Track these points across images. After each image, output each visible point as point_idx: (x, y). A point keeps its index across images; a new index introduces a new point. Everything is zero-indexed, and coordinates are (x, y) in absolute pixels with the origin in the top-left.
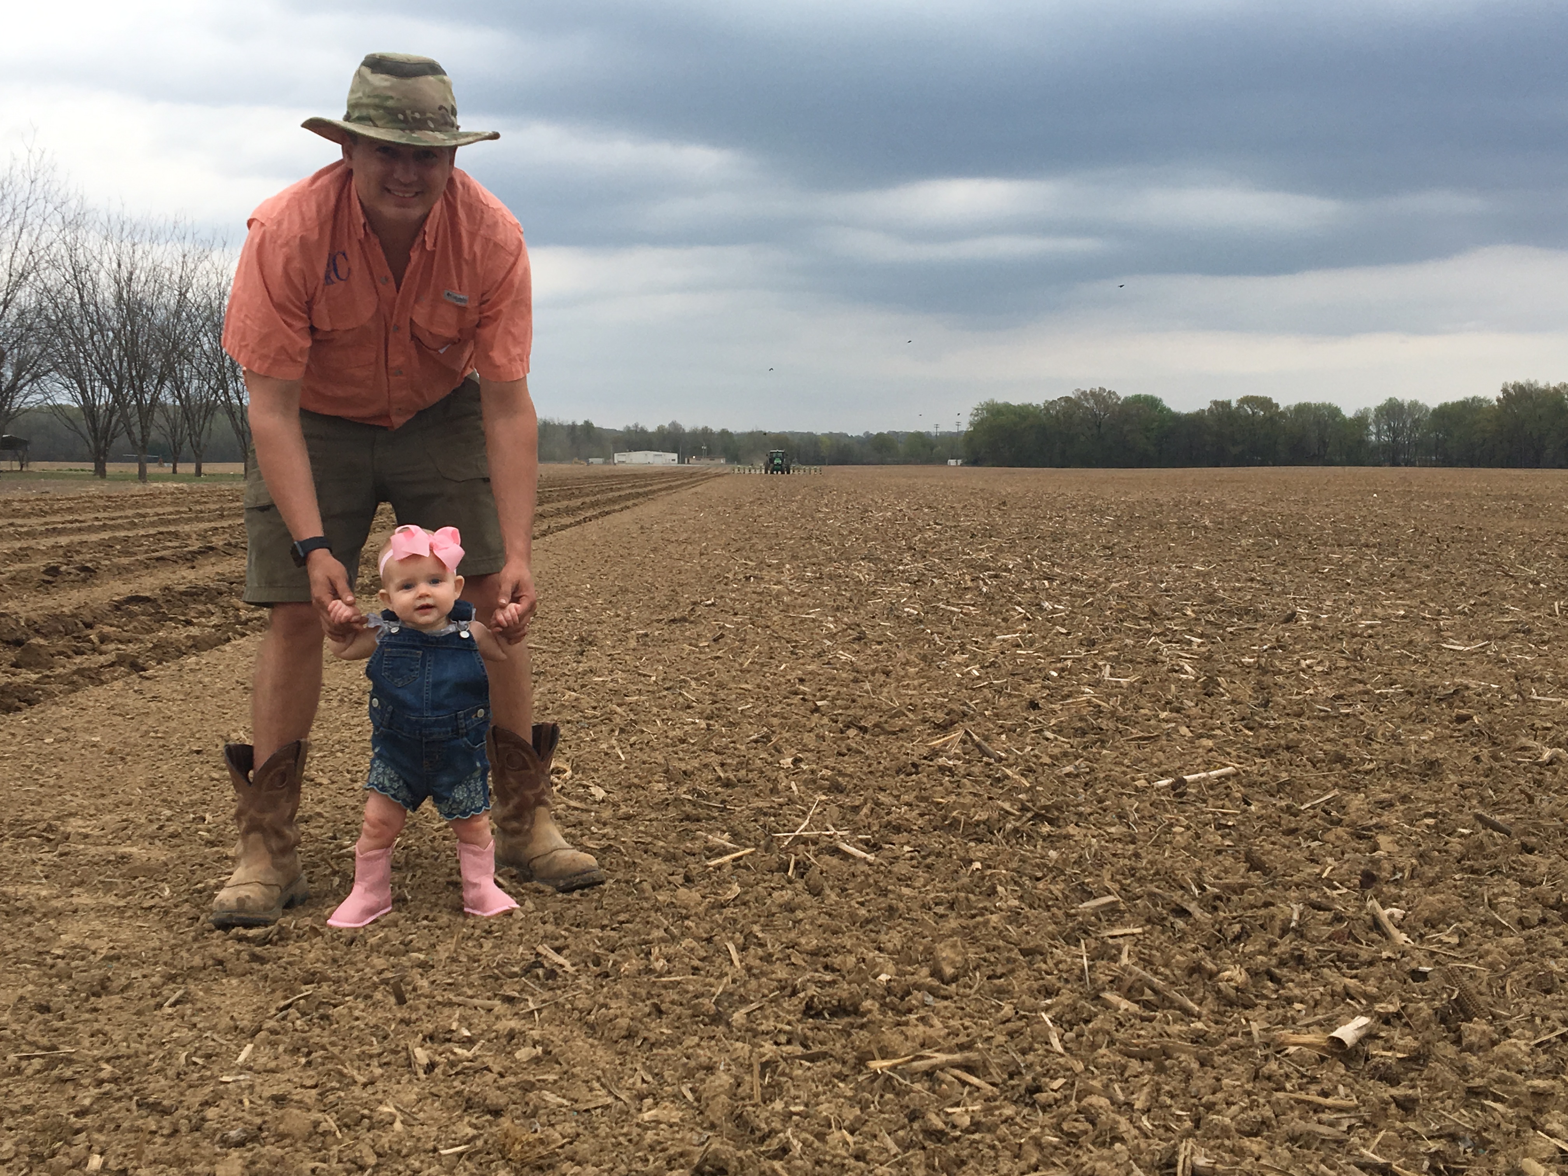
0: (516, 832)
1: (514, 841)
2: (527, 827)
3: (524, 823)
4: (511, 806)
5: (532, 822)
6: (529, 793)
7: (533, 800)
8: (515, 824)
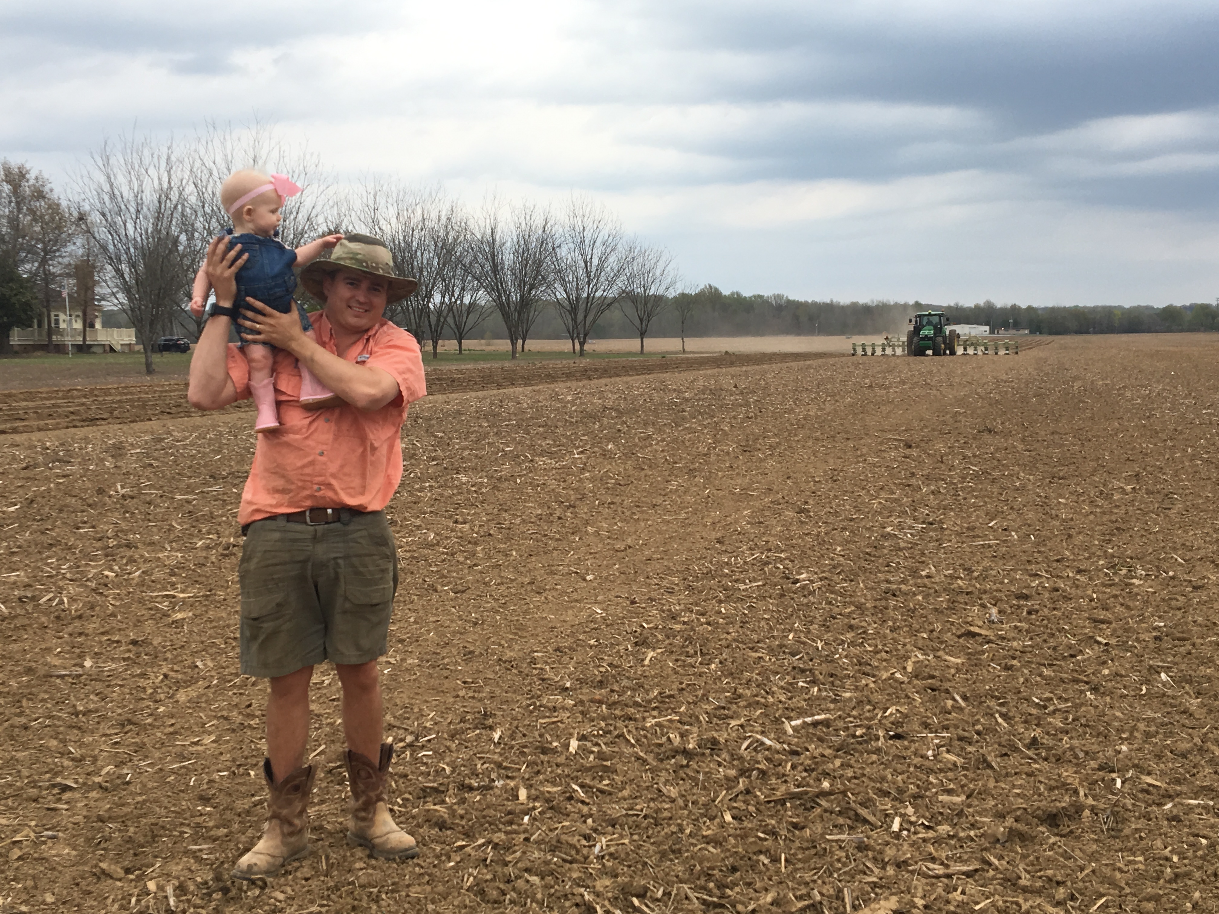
0: (364, 819)
1: (362, 824)
2: (370, 816)
3: (369, 813)
4: (360, 802)
5: (374, 813)
6: (372, 794)
7: (374, 798)
8: (363, 814)
